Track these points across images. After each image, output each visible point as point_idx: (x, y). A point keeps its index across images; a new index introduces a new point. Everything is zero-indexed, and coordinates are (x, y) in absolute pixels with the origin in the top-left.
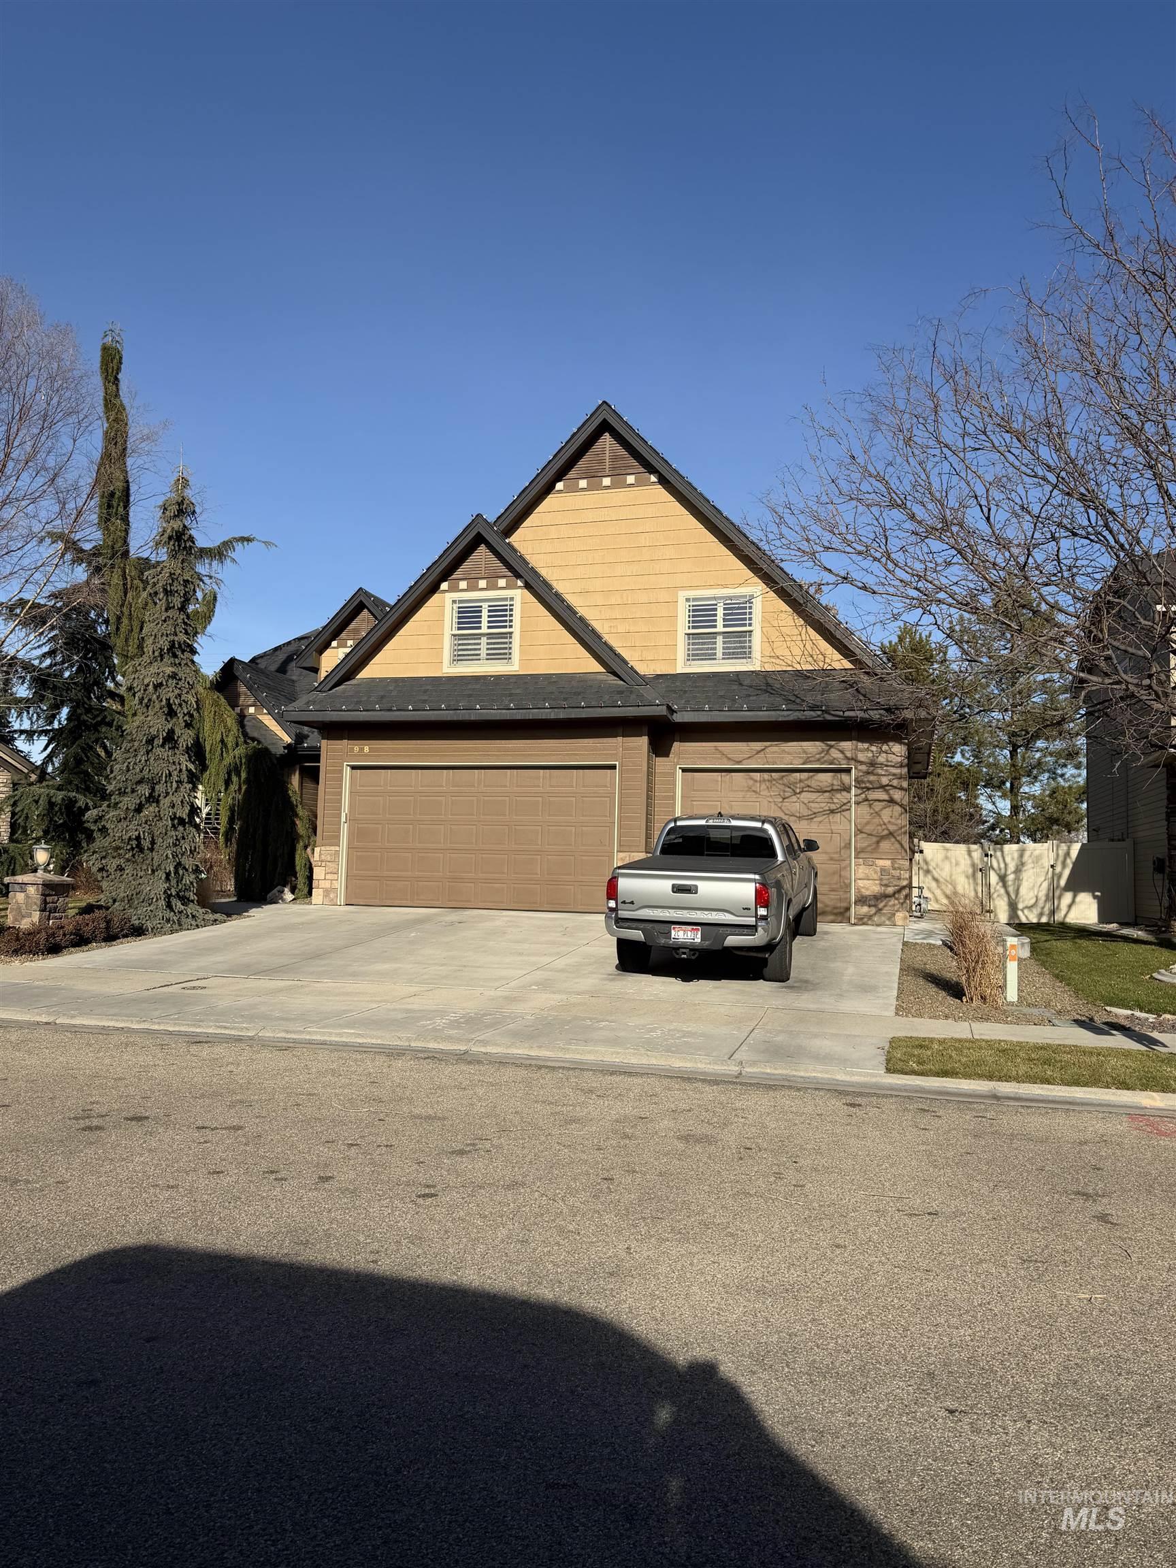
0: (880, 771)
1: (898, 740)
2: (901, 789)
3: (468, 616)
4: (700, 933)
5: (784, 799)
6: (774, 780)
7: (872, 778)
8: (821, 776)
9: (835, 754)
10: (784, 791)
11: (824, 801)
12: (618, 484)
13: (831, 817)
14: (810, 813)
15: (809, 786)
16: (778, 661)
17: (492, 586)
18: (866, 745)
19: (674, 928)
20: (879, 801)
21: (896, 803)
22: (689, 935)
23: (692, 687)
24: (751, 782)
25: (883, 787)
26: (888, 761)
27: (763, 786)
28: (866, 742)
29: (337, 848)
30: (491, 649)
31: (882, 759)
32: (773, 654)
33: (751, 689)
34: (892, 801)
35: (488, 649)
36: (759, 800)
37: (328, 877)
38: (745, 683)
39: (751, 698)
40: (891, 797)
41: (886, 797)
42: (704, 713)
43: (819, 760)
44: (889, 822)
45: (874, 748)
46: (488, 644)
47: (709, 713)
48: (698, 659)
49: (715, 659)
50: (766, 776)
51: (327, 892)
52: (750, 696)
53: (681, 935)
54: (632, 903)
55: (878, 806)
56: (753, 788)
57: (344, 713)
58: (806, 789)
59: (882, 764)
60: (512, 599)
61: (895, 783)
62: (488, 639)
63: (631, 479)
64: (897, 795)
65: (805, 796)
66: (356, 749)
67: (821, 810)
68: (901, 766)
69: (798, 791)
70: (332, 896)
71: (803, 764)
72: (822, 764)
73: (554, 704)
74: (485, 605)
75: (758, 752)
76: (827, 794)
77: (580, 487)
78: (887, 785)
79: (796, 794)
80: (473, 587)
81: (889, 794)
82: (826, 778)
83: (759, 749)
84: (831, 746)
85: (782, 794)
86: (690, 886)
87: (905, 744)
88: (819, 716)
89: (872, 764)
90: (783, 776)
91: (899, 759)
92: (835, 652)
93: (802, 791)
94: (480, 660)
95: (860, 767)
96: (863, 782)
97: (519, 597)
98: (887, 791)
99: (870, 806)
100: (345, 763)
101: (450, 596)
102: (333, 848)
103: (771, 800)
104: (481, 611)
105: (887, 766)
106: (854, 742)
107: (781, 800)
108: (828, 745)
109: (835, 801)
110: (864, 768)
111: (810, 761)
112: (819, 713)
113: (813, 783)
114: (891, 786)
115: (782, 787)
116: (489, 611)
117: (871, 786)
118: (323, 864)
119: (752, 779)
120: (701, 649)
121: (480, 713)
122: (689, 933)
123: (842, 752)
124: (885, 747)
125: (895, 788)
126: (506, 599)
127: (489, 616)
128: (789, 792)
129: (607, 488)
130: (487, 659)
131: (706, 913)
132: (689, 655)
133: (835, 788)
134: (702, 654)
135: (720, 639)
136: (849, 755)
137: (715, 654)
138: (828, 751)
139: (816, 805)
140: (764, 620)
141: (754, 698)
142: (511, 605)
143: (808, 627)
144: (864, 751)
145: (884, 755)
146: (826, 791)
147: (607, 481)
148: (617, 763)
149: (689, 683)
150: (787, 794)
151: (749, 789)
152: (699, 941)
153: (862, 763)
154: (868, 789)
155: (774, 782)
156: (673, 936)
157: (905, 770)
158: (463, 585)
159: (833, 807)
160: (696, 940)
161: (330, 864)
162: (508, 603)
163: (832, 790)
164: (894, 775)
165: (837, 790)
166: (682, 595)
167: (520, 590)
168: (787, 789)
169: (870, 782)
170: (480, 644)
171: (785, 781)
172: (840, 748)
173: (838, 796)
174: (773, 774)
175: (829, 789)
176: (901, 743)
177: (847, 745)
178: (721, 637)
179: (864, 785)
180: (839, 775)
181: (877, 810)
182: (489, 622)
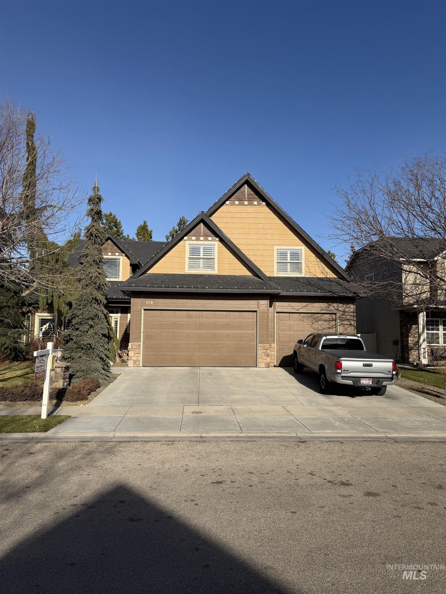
0: (347, 314)
1: (353, 303)
2: (354, 320)
3: (194, 251)
4: (371, 381)
5: (313, 323)
6: (309, 316)
7: (344, 316)
8: (325, 315)
9: (331, 308)
10: (313, 321)
11: (326, 324)
12: (251, 204)
13: (329, 330)
14: (322, 328)
15: (321, 319)
16: (311, 274)
17: (206, 240)
18: (342, 305)
19: (362, 379)
20: (347, 324)
21: (352, 325)
22: (367, 382)
23: (282, 282)
24: (301, 317)
25: (348, 320)
26: (349, 311)
27: (305, 319)
28: (342, 304)
29: (139, 343)
30: (204, 264)
31: (347, 310)
32: (309, 271)
33: (304, 284)
34: (351, 325)
35: (203, 264)
36: (304, 324)
37: (136, 355)
38: (301, 281)
39: (305, 287)
40: (350, 323)
41: (349, 323)
42: (290, 292)
43: (326, 310)
44: (350, 332)
45: (344, 306)
46: (203, 262)
47: (292, 292)
48: (282, 272)
49: (287, 272)
50: (306, 315)
51: (135, 362)
52: (304, 286)
53: (364, 382)
54: (348, 371)
55: (346, 326)
56: (302, 319)
57: (147, 288)
58: (320, 320)
59: (347, 312)
60: (214, 245)
61: (352, 318)
62: (203, 260)
63: (255, 203)
64: (352, 323)
65: (320, 323)
66: (147, 302)
67: (326, 327)
68: (354, 313)
69: (317, 320)
70: (137, 363)
71: (320, 311)
72: (327, 311)
73: (238, 287)
74: (202, 247)
75: (305, 306)
76: (328, 322)
77: (236, 204)
78: (349, 319)
79: (317, 321)
80: (198, 240)
81: (350, 322)
82: (327, 316)
83: (305, 305)
84: (330, 305)
85: (312, 321)
86: (370, 364)
87: (355, 305)
88: (331, 295)
89: (344, 312)
90: (312, 315)
91: (353, 310)
92: (331, 272)
93: (319, 321)
94: (200, 268)
95: (340, 313)
96: (341, 318)
97: (216, 244)
98: (349, 321)
99: (344, 326)
100: (142, 308)
101: (188, 242)
102: (137, 343)
103: (308, 324)
104: (200, 249)
105: (349, 312)
106: (338, 304)
107: (312, 324)
108: (329, 304)
109: (330, 324)
110: (341, 313)
111: (323, 310)
112: (331, 293)
113: (322, 318)
114: (351, 319)
115: (312, 319)
116: (203, 249)
117: (344, 319)
118: (133, 350)
119: (301, 316)
120: (282, 268)
121: (207, 290)
122: (367, 381)
123: (334, 307)
124: (348, 306)
125: (352, 320)
126: (211, 245)
127: (203, 251)
128: (314, 321)
129: (246, 205)
130: (203, 268)
131: (375, 373)
132: (278, 270)
133: (330, 319)
134: (283, 270)
135: (289, 265)
136: (336, 308)
137: (287, 270)
138: (329, 307)
139: (324, 326)
140: (305, 259)
141: (306, 287)
142: (213, 247)
143: (321, 262)
144: (341, 307)
145: (348, 308)
146: (327, 321)
147: (246, 203)
148: (258, 310)
149: (280, 281)
150: (314, 322)
151: (300, 320)
152: (371, 384)
153: (341, 311)
154: (343, 320)
155: (309, 317)
156: (361, 382)
157: (355, 314)
158: (194, 238)
159: (330, 326)
160: (370, 384)
161: (136, 350)
162: (213, 246)
163: (329, 320)
164: (351, 315)
165: (331, 320)
166: (276, 248)
167: (217, 242)
168: (314, 320)
169: (344, 318)
170: (200, 262)
171: (313, 317)
172: (333, 306)
173: (332, 322)
174: (309, 314)
175: (328, 320)
176: (353, 305)
177: (335, 305)
178: (289, 264)
179: (341, 319)
180: (331, 315)
181: (346, 328)
182: (203, 253)
